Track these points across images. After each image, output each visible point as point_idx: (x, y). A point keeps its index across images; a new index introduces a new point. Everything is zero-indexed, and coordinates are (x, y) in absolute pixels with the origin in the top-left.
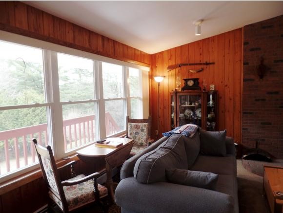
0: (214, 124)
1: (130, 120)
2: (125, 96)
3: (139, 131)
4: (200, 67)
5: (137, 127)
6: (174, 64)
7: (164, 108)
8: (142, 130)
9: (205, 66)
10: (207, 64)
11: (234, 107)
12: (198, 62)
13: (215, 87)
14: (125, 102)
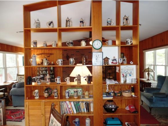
0: (53, 76)
1: (18, 75)
2: (17, 66)
3: (22, 79)
4: (48, 55)
5: (21, 77)
6: (39, 53)
7: (35, 70)
8: (23, 79)
9: (50, 55)
10: (51, 54)
11: (60, 70)
12: (48, 53)
13: (53, 62)
14: (17, 68)
